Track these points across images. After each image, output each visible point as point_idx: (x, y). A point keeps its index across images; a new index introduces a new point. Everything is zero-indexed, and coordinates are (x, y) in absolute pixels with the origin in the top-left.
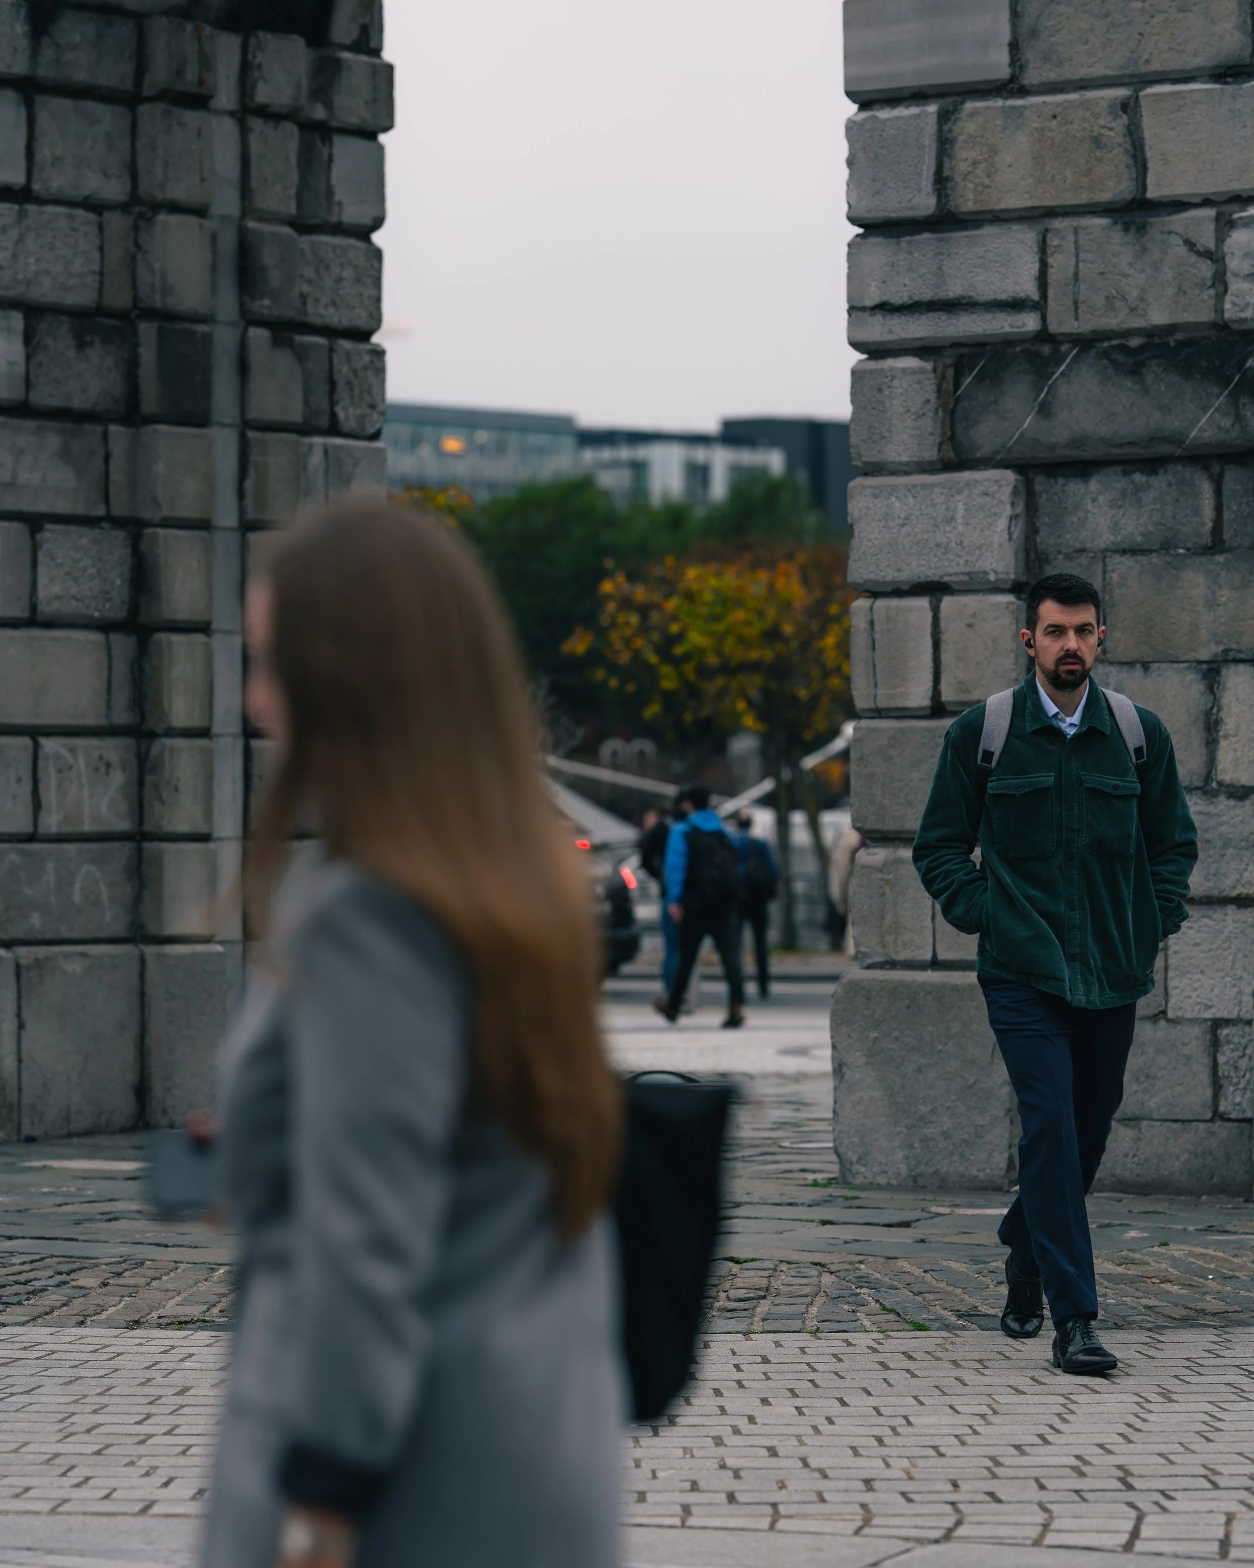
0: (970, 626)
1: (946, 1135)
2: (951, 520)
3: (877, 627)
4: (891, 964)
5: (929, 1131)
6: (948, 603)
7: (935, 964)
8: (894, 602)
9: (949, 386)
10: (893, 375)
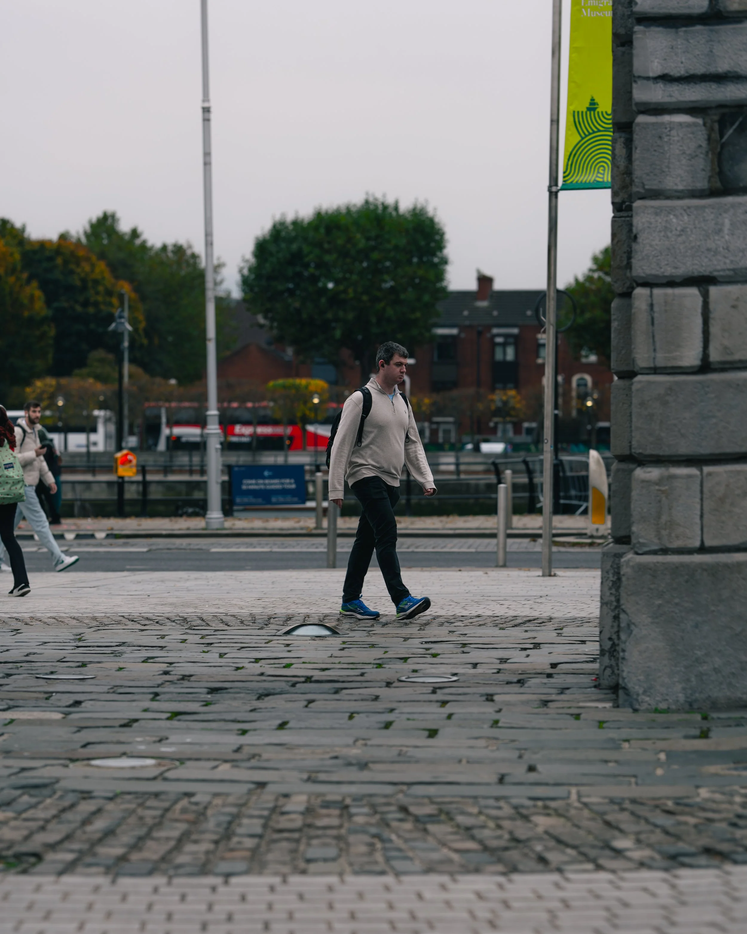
0: (734, 307)
1: (716, 670)
2: (719, 231)
3: (656, 308)
4: (665, 551)
5: (704, 668)
6: (714, 291)
7: (703, 549)
8: (669, 291)
9: (716, 135)
10: (672, 126)
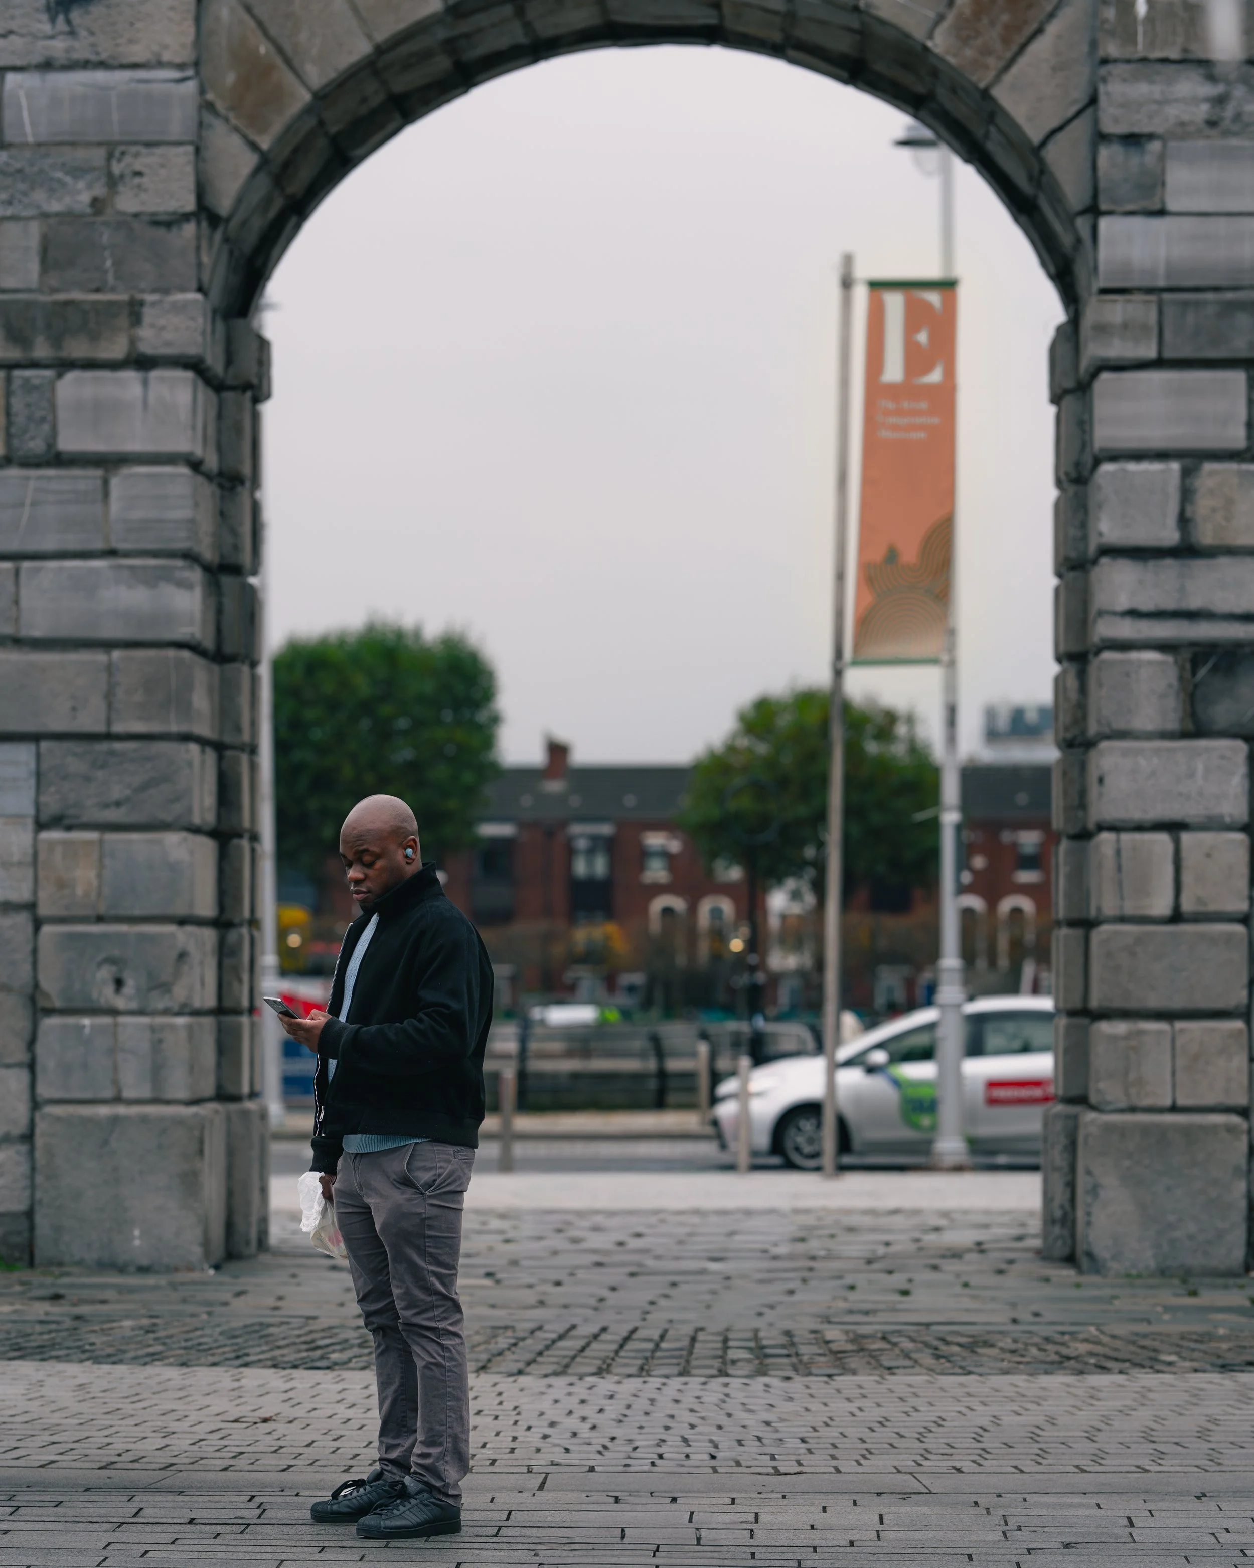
0: (1208, 855)
1: (1191, 1237)
2: (1191, 775)
3: (1124, 854)
4: (1133, 1110)
5: (1177, 1234)
6: (1186, 838)
7: (1174, 1109)
8: (1137, 836)
9: (1188, 674)
10: (1140, 664)
